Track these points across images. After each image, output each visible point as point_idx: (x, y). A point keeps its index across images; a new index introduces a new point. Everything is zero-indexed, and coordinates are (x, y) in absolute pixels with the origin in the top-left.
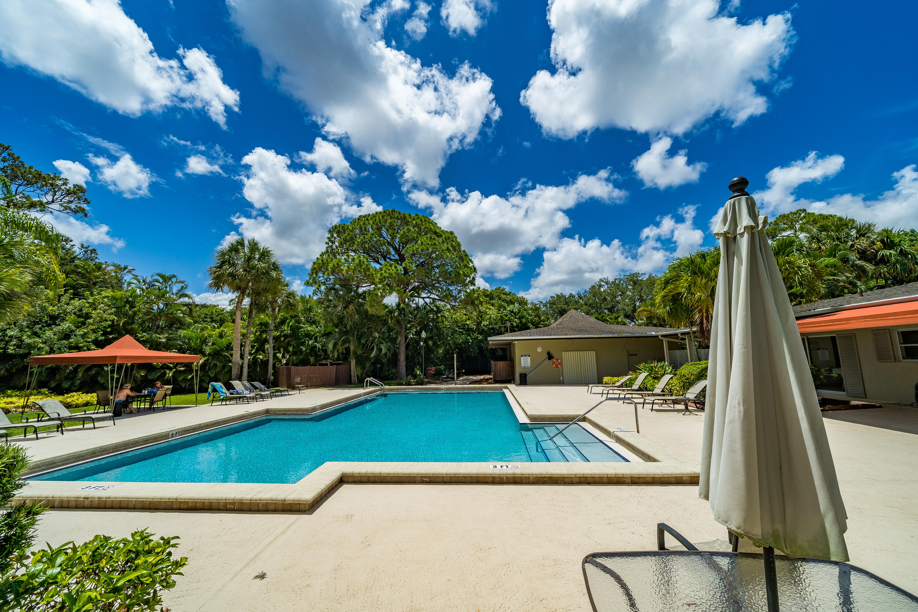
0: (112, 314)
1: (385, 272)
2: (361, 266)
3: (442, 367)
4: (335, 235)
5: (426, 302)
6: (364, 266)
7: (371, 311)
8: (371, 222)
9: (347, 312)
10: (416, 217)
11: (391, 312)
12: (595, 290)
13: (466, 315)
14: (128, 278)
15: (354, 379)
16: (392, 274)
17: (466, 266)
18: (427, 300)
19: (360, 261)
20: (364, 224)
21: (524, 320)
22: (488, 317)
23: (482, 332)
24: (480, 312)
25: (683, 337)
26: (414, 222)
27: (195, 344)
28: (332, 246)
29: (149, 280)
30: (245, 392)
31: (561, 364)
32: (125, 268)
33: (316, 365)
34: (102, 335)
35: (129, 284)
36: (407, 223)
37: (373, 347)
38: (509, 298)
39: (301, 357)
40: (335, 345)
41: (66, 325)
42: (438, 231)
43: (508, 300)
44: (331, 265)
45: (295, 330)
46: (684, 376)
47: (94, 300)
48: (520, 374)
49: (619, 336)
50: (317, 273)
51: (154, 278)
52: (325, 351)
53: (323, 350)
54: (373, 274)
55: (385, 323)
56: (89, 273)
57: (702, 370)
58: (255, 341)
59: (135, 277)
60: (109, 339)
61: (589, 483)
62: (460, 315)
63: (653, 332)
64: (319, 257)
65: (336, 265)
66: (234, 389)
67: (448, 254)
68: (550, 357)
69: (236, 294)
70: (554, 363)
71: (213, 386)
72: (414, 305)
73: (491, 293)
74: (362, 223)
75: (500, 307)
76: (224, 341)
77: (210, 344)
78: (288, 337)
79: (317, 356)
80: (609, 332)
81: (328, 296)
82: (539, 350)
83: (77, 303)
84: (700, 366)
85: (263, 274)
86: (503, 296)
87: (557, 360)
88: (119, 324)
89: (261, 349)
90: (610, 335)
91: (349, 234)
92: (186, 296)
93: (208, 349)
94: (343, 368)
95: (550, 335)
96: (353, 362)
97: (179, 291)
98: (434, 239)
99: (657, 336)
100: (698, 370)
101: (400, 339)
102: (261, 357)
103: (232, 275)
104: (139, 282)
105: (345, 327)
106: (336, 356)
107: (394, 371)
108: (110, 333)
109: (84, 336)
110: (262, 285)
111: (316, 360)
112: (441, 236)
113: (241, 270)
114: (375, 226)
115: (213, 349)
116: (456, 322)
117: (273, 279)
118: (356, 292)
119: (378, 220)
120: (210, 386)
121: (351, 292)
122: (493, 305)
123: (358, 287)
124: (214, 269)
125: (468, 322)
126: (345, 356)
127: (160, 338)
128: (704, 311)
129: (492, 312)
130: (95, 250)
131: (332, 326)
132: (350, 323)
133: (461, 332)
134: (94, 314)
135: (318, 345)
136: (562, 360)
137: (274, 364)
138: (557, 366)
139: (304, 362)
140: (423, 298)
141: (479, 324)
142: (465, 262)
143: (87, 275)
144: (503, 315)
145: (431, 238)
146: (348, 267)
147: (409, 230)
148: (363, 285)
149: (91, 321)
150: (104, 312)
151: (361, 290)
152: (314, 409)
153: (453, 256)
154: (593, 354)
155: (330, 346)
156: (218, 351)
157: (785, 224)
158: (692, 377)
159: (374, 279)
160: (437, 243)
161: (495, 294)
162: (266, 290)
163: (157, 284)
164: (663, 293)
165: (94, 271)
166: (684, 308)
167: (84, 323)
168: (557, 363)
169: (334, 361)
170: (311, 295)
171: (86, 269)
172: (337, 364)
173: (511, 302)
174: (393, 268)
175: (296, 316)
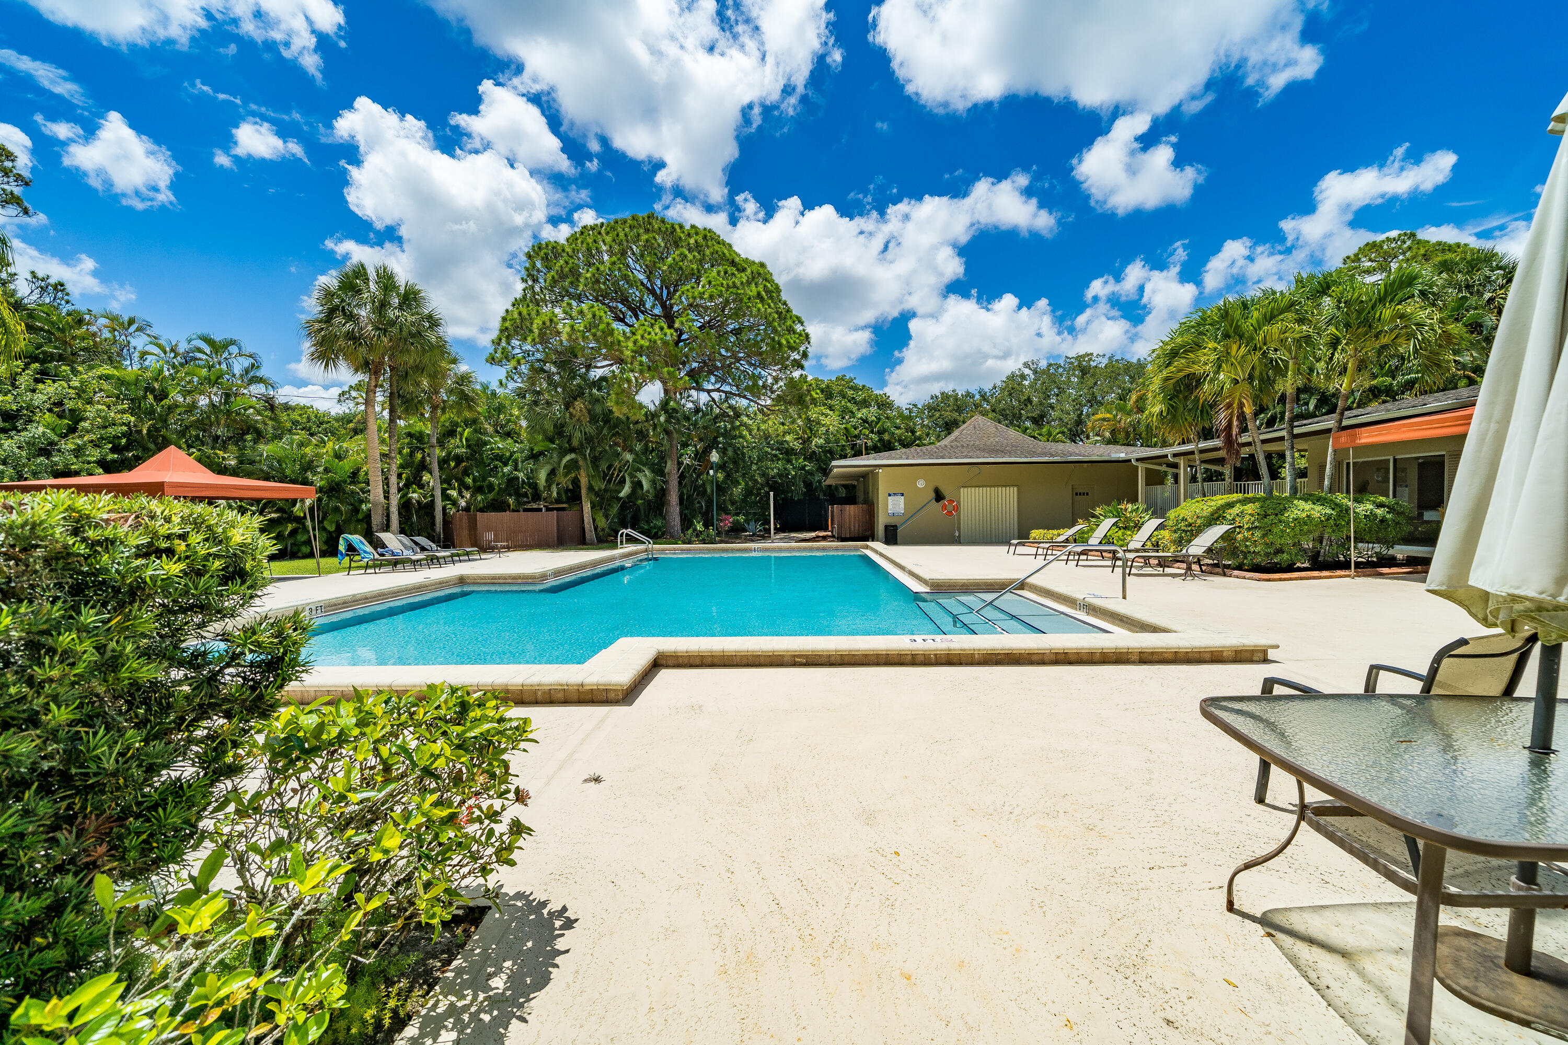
0: (123, 412)
1: (642, 337)
2: (597, 326)
3: (741, 518)
4: (539, 264)
5: (713, 400)
6: (602, 327)
7: (618, 412)
8: (608, 239)
9: (571, 414)
10: (693, 231)
11: (654, 415)
12: (1013, 383)
13: (783, 424)
14: (139, 342)
15: (590, 534)
16: (655, 342)
17: (791, 330)
18: (715, 395)
19: (594, 316)
20: (595, 241)
21: (886, 437)
22: (823, 429)
23: (812, 457)
24: (808, 419)
25: (1176, 460)
26: (692, 241)
27: (293, 472)
28: (533, 287)
29: (183, 347)
30: (406, 552)
31: (957, 508)
32: (131, 322)
33: (518, 511)
34: (113, 450)
35: (143, 355)
36: (677, 245)
37: (624, 477)
38: (860, 396)
39: (491, 496)
40: (552, 473)
41: (38, 430)
42: (737, 260)
43: (859, 399)
44: (537, 322)
45: (475, 446)
46: (1184, 519)
47: (82, 383)
48: (886, 527)
49: (1063, 459)
50: (508, 338)
51: (193, 343)
52: (534, 486)
53: (530, 485)
54: (619, 341)
55: (642, 435)
56: (62, 331)
57: (1218, 509)
58: (402, 466)
59: (155, 340)
60: (127, 459)
61: (1070, 663)
62: (773, 425)
63: (1120, 453)
64: (510, 308)
65: (548, 323)
66: (384, 546)
67: (760, 305)
68: (939, 496)
69: (360, 377)
70: (944, 507)
71: (346, 540)
72: (690, 405)
73: (828, 386)
74: (590, 241)
75: (844, 412)
76: (347, 466)
77: (320, 469)
78: (463, 461)
79: (518, 495)
80: (1045, 454)
81: (533, 384)
82: (921, 484)
83: (50, 389)
84: (1213, 503)
85: (412, 335)
86: (850, 393)
87: (951, 501)
88: (141, 431)
89: (415, 481)
90: (1046, 459)
91: (567, 263)
92: (260, 380)
93: (319, 481)
94: (569, 515)
95: (943, 457)
96: (587, 507)
97: (247, 371)
98: (733, 274)
99: (1130, 461)
100: (1210, 509)
101: (670, 466)
102: (415, 495)
103: (350, 336)
104: (165, 352)
105: (569, 442)
106: (555, 494)
107: (659, 523)
108: (127, 448)
109: (78, 452)
110: (410, 359)
111: (519, 503)
112: (744, 270)
113: (370, 328)
114: (616, 248)
115: (327, 479)
116: (767, 437)
117: (432, 347)
118: (584, 377)
119: (622, 235)
120: (341, 541)
121: (574, 378)
122: (831, 408)
123: (588, 367)
124: (317, 326)
125: (788, 438)
126: (573, 496)
127: (224, 458)
128: (1235, 405)
129: (831, 421)
130: (62, 285)
131: (543, 441)
132: (578, 434)
133: (775, 456)
134: (90, 411)
135: (521, 475)
136: (959, 502)
137: (444, 508)
138: (950, 513)
139: (498, 506)
140: (709, 392)
141: (806, 441)
142: (789, 323)
143: (58, 334)
144: (849, 426)
145: (726, 273)
146: (572, 327)
147: (683, 257)
148: (599, 364)
149: (86, 424)
150: (109, 407)
151: (596, 374)
152: (544, 577)
153: (769, 310)
154: (1012, 493)
155: (542, 476)
156: (338, 484)
157: (1370, 260)
158: (1199, 521)
159: (622, 352)
160: (738, 284)
161: (836, 389)
162: (419, 369)
163: (199, 355)
164: (1165, 373)
165: (71, 327)
166: (1190, 406)
167: (72, 430)
168: (950, 508)
169: (551, 503)
170: (504, 381)
171: (53, 323)
172: (558, 509)
173: (865, 403)
174: (657, 330)
175: (474, 421)
